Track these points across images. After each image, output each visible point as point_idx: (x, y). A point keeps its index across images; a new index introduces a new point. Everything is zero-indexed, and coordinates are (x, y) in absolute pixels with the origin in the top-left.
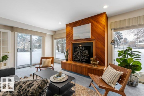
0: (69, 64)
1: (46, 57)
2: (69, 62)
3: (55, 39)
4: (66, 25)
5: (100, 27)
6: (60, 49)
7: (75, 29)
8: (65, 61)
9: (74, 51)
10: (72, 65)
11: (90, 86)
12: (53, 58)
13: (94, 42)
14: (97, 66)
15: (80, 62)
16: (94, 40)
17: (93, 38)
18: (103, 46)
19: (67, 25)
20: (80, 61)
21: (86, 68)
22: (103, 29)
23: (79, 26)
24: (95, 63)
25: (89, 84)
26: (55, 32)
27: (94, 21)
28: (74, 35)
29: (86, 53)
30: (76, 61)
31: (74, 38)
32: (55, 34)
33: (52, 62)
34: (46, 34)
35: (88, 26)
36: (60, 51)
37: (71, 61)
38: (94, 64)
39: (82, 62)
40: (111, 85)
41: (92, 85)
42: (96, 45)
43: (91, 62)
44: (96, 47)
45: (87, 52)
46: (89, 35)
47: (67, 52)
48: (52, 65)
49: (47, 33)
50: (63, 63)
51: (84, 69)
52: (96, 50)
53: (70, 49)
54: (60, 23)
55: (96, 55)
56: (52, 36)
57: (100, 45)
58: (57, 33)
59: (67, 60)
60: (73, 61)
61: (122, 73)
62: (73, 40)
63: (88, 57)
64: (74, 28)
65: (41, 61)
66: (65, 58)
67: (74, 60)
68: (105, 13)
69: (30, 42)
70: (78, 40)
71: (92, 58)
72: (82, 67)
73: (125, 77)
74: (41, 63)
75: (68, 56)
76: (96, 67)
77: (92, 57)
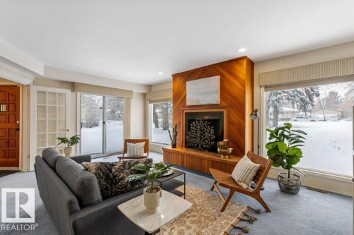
0: (178, 153)
1: (131, 138)
2: (178, 149)
3: (151, 102)
4: (172, 75)
5: (237, 83)
6: (160, 120)
7: (191, 85)
8: (170, 147)
9: (188, 128)
10: (183, 155)
11: (212, 190)
12: (147, 141)
13: (225, 111)
14: (229, 158)
15: (200, 149)
16: (225, 108)
17: (224, 104)
18: (241, 121)
19: (175, 76)
20: (200, 147)
21: (209, 160)
22: (241, 87)
23: (197, 79)
24: (226, 151)
25: (211, 187)
26: (149, 87)
27: (226, 71)
28: (188, 97)
29: (210, 133)
30: (193, 147)
31: (188, 103)
32: (149, 92)
33: (146, 150)
34: (132, 91)
35: (215, 81)
36: (160, 126)
37: (182, 147)
38: (225, 154)
39: (203, 149)
40: (242, 184)
41: (215, 189)
42: (229, 117)
43: (218, 150)
44: (230, 122)
45: (212, 131)
46: (215, 99)
47: (175, 130)
48: (145, 155)
49: (134, 91)
50: (165, 151)
51: (206, 161)
52: (228, 127)
53: (180, 124)
54: (161, 73)
55: (229, 137)
56: (144, 95)
57: (235, 118)
58: (153, 89)
59: (174, 146)
60: (186, 147)
61: (259, 165)
62: (186, 107)
63: (214, 140)
64: (187, 83)
65: (126, 146)
66: (170, 142)
67: (188, 145)
68: (244, 58)
69: (102, 110)
70: (196, 106)
71: (221, 143)
72: (201, 159)
73: (263, 172)
74: (125, 151)
75: (177, 137)
76: (227, 159)
77: (222, 140)
